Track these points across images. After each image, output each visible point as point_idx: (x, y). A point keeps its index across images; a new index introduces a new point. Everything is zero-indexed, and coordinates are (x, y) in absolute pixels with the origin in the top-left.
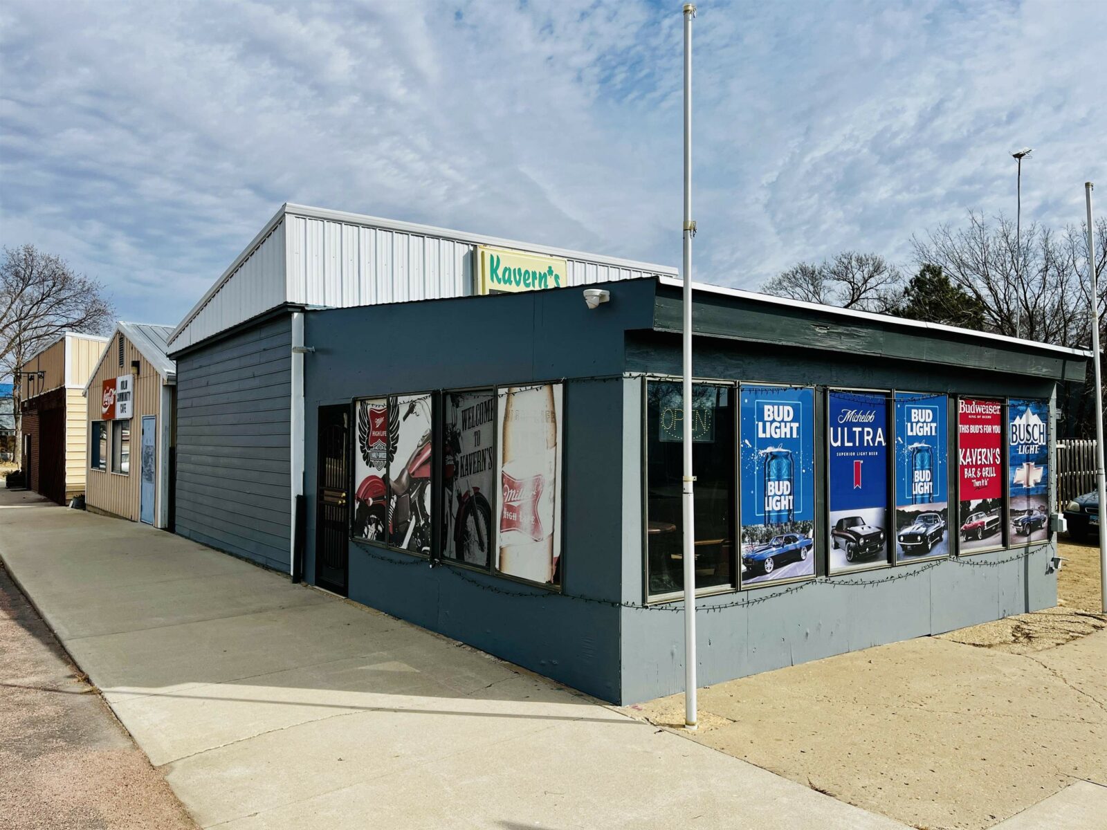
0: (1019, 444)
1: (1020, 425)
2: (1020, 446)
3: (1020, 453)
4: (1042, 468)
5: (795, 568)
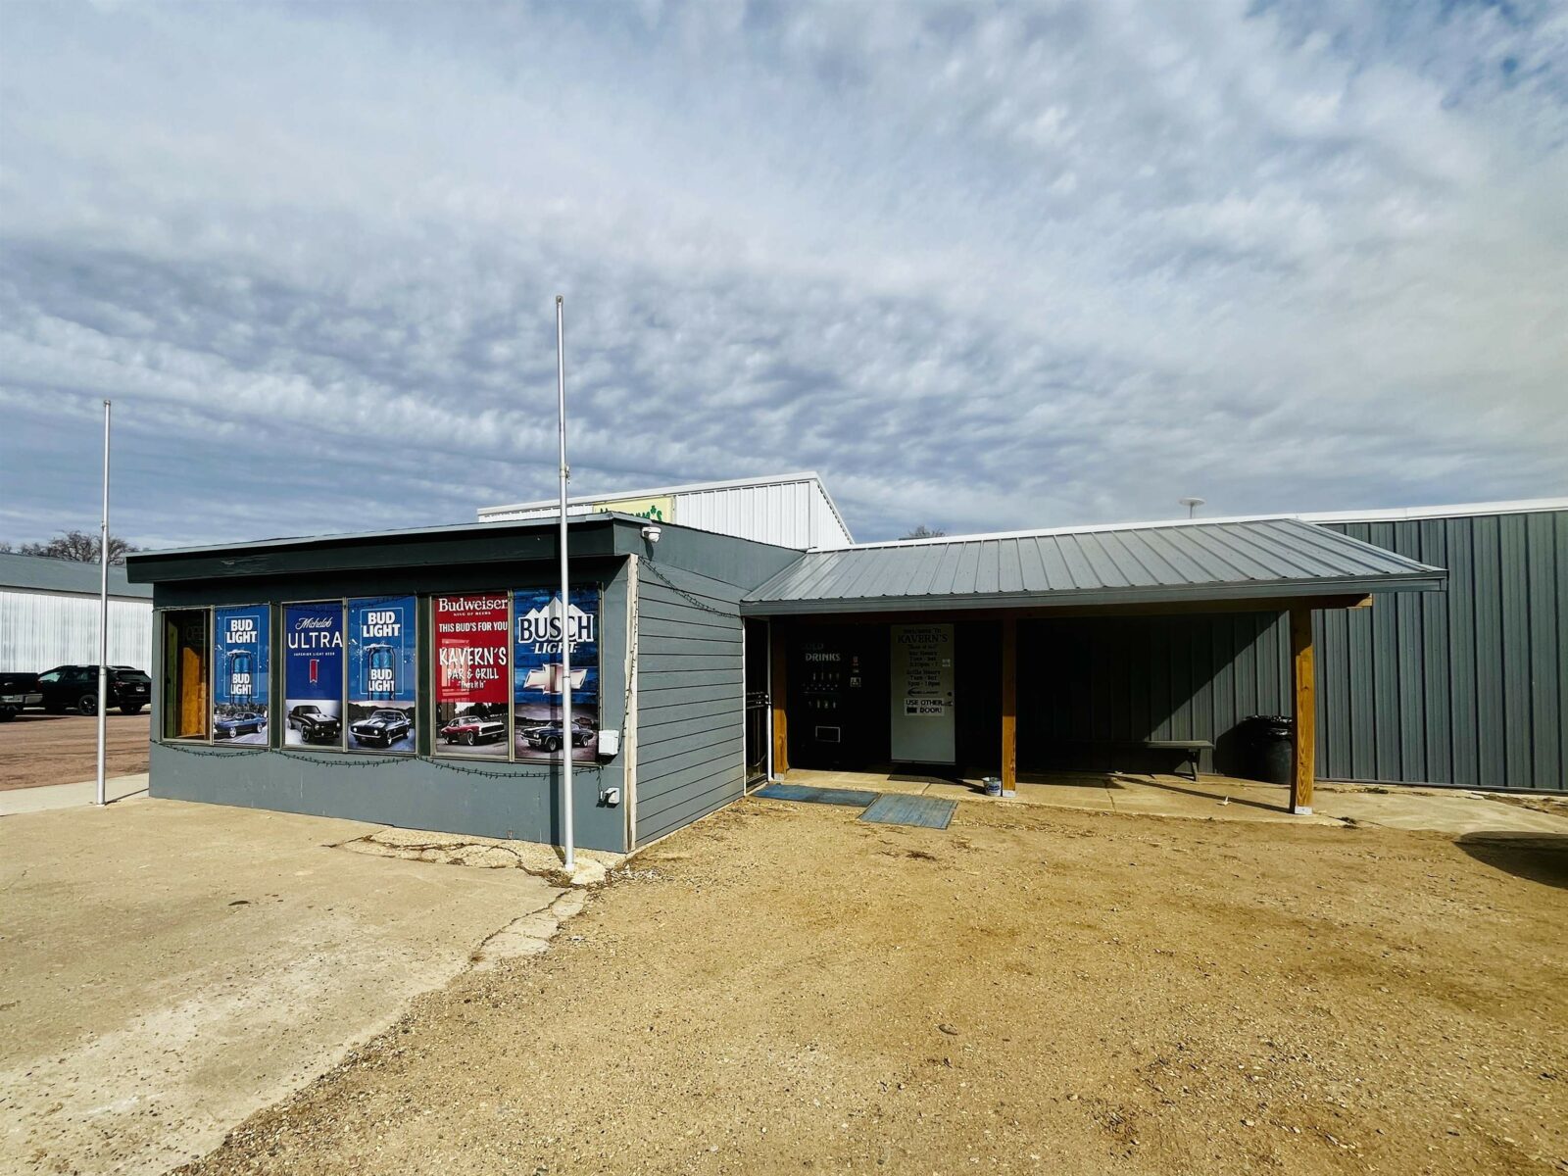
0: (535, 641)
1: (537, 620)
2: (538, 645)
3: (537, 652)
4: (585, 671)
5: (252, 738)
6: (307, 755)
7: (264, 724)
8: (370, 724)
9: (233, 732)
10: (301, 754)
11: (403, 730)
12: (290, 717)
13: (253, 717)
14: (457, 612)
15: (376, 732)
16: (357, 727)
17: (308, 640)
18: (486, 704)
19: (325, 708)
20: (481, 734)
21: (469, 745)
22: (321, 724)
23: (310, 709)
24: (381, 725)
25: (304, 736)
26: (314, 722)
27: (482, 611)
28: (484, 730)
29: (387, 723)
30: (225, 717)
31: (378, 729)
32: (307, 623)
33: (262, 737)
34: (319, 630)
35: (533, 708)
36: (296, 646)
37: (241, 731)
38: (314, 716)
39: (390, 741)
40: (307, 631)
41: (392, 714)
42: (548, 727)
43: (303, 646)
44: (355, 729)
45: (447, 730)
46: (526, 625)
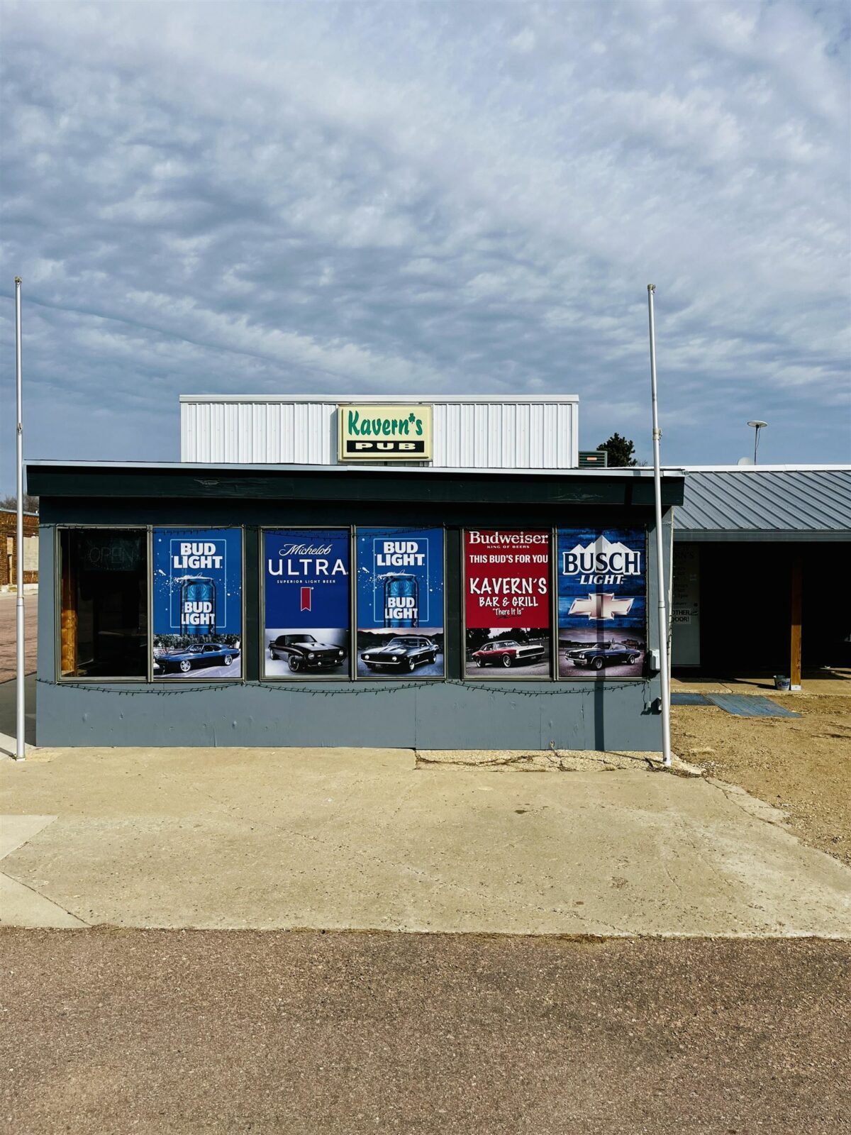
0: (581, 574)
1: (582, 555)
2: (583, 577)
3: (582, 582)
4: (632, 600)
5: (217, 671)
6: (297, 685)
7: (235, 656)
8: (388, 651)
9: (185, 666)
10: (290, 685)
11: (429, 656)
12: (271, 647)
13: (218, 648)
14: (491, 544)
15: (395, 658)
16: (369, 655)
17: (298, 566)
18: (524, 629)
19: (323, 637)
20: (518, 656)
21: (505, 667)
22: (316, 653)
23: (302, 638)
24: (402, 651)
25: (292, 666)
26: (307, 651)
27: (519, 544)
28: (521, 653)
29: (409, 649)
30: (171, 650)
31: (397, 656)
32: (295, 549)
33: (234, 669)
34: (314, 557)
35: (579, 632)
36: (280, 572)
37: (196, 665)
38: (307, 645)
39: (412, 667)
40: (296, 558)
41: (415, 640)
42: (594, 648)
43: (290, 573)
44: (367, 657)
45: (479, 654)
46: (571, 559)
